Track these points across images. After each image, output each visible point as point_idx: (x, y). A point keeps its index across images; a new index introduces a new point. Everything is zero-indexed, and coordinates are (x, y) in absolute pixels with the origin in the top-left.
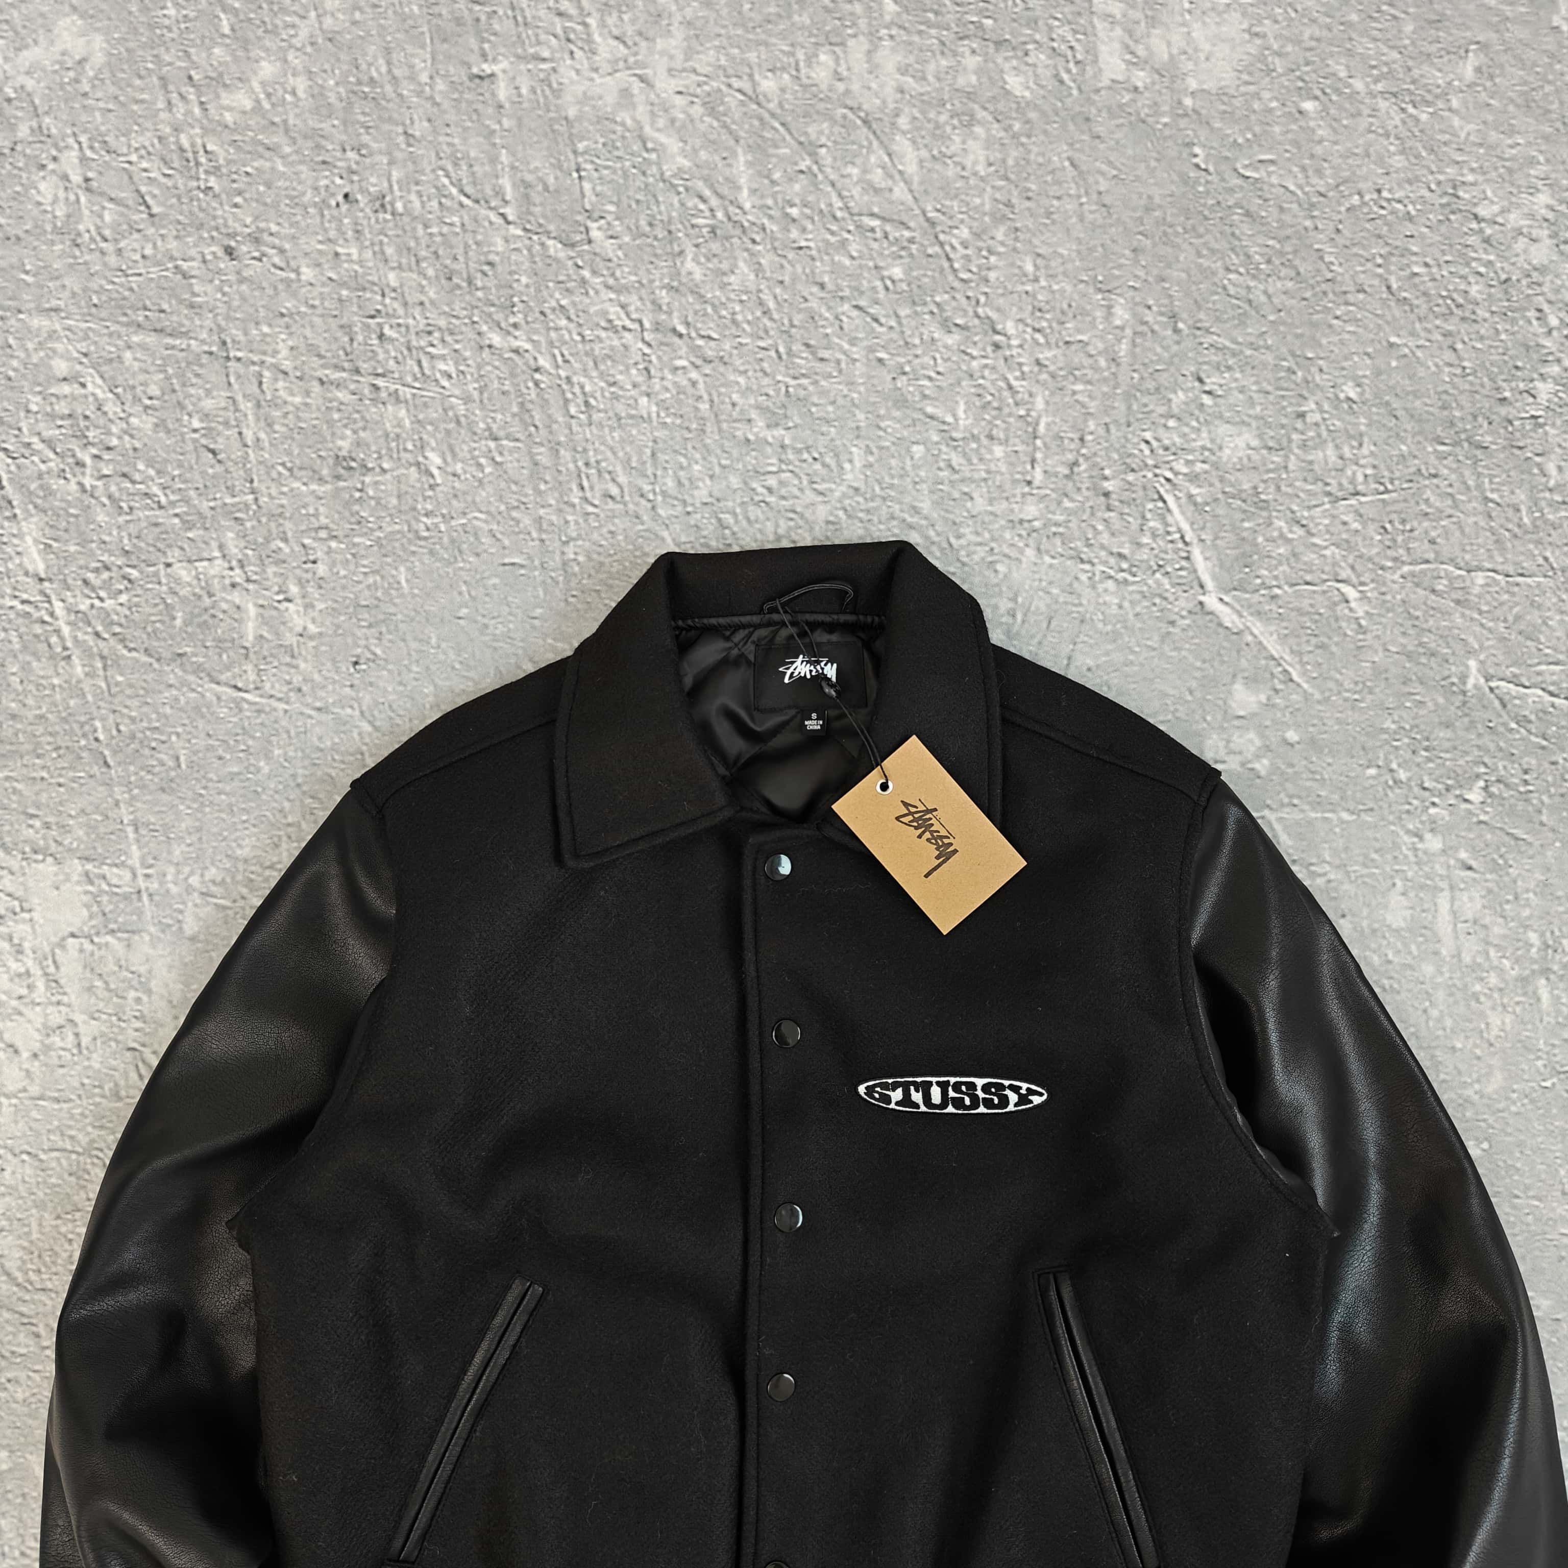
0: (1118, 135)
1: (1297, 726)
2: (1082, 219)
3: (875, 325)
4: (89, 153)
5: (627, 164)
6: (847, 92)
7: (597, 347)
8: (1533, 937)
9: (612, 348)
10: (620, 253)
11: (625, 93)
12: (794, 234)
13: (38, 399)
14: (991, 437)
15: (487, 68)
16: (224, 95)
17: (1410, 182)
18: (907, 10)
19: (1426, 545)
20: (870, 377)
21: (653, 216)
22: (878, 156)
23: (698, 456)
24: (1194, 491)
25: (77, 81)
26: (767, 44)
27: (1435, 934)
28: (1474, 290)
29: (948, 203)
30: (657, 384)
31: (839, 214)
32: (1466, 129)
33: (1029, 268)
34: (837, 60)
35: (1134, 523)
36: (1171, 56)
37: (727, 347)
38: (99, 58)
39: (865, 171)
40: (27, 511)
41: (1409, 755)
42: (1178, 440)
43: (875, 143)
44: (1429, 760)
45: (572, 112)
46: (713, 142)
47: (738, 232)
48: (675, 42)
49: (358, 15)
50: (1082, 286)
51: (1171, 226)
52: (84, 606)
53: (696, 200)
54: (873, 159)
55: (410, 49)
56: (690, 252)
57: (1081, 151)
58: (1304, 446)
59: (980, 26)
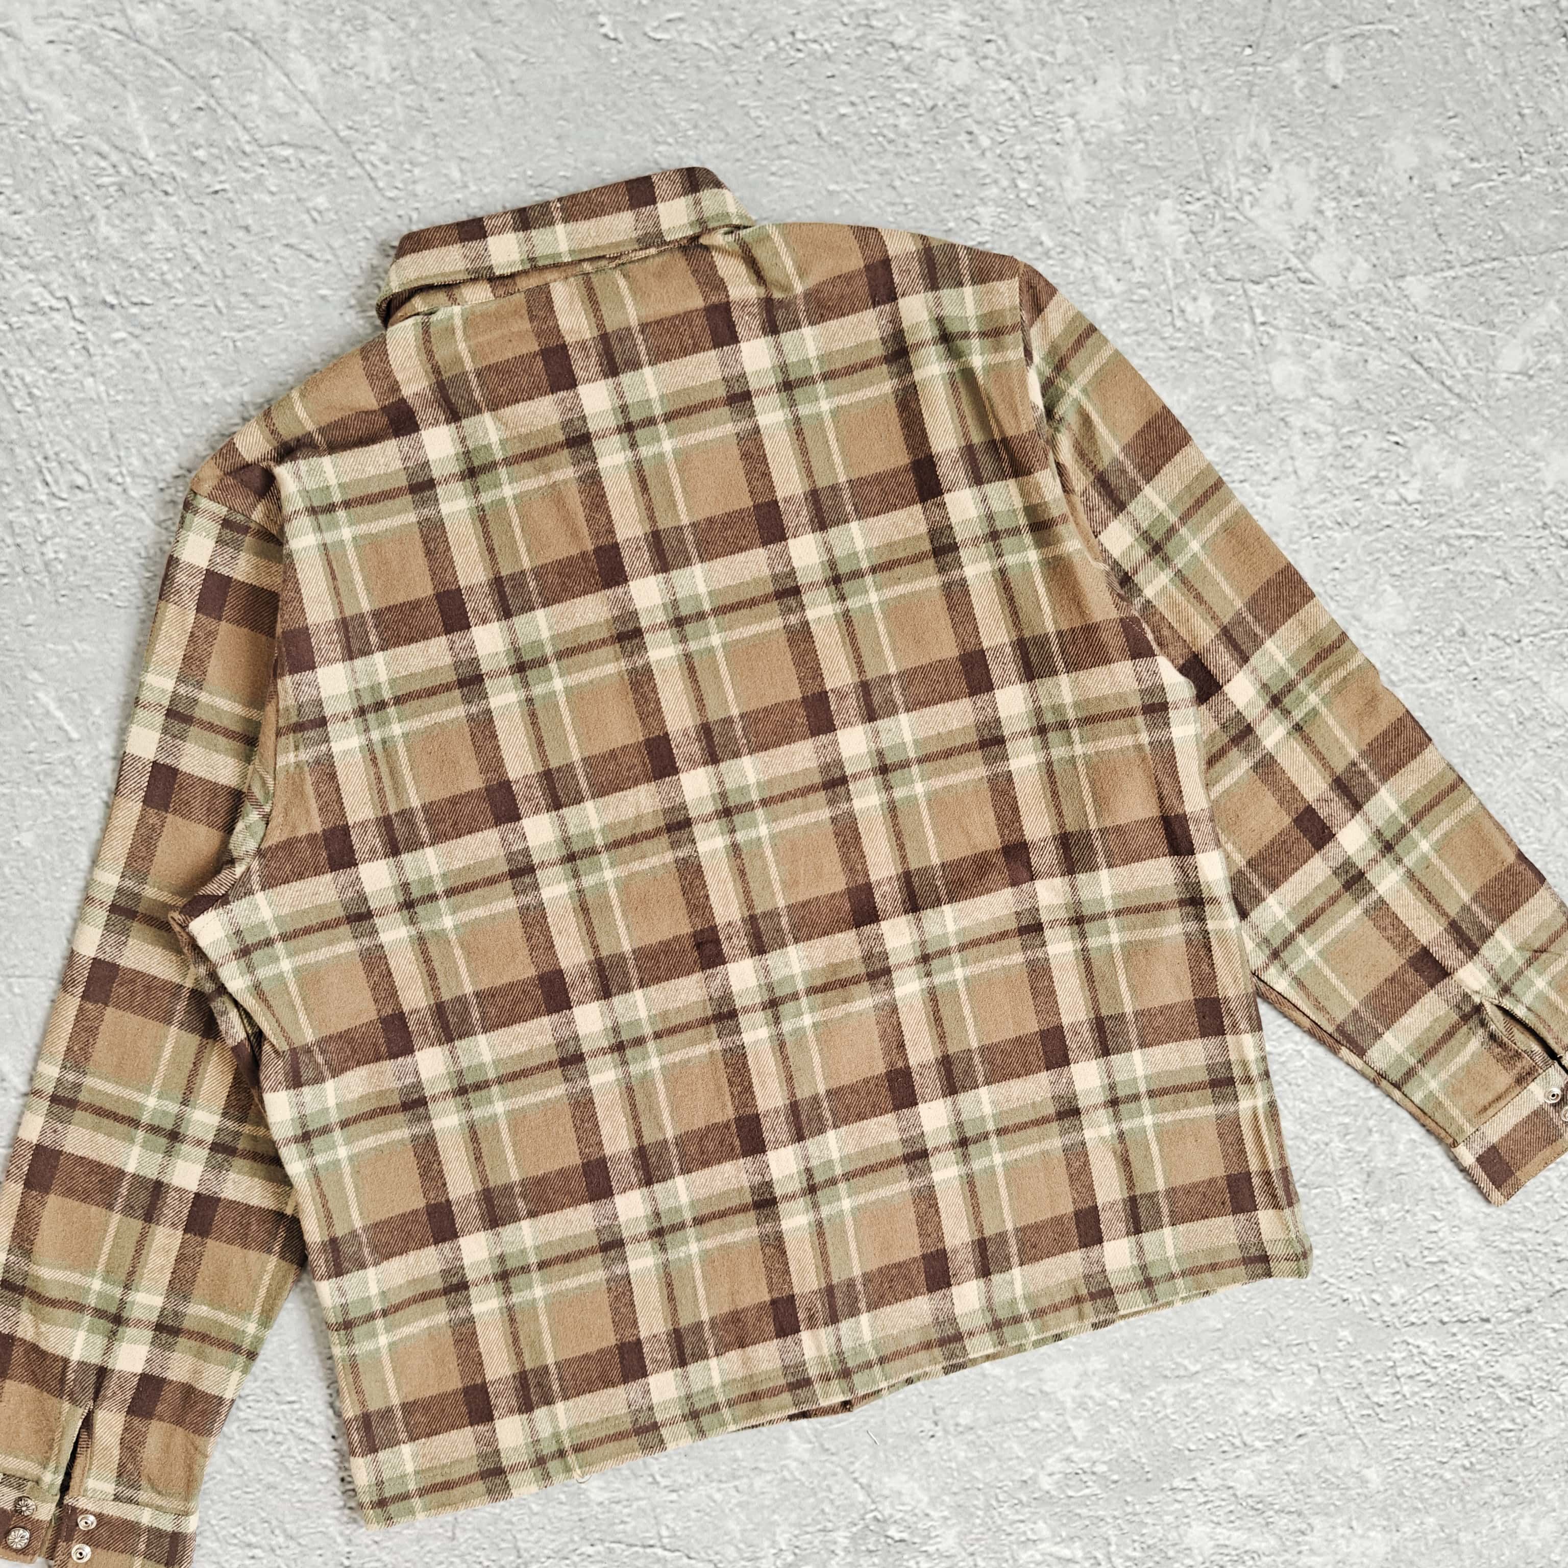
2: (499, 112)
3: (311, 261)
5: (13, 130)
6: (229, 12)
7: (28, 334)
9: (44, 332)
10: (28, 229)
12: (207, 178)
17: (822, 19)
21: (53, 183)
22: (275, 78)
23: (158, 429)
28: (903, 122)
29: (358, 118)
30: (99, 363)
31: (248, 149)
33: (456, 174)
37: (163, 310)
39: (265, 97)
43: (270, 65)
46: (99, 92)
47: (147, 185)
50: (512, 185)
51: (592, 105)
53: (96, 158)
54: (271, 83)
56: (102, 214)
57: (485, 39)
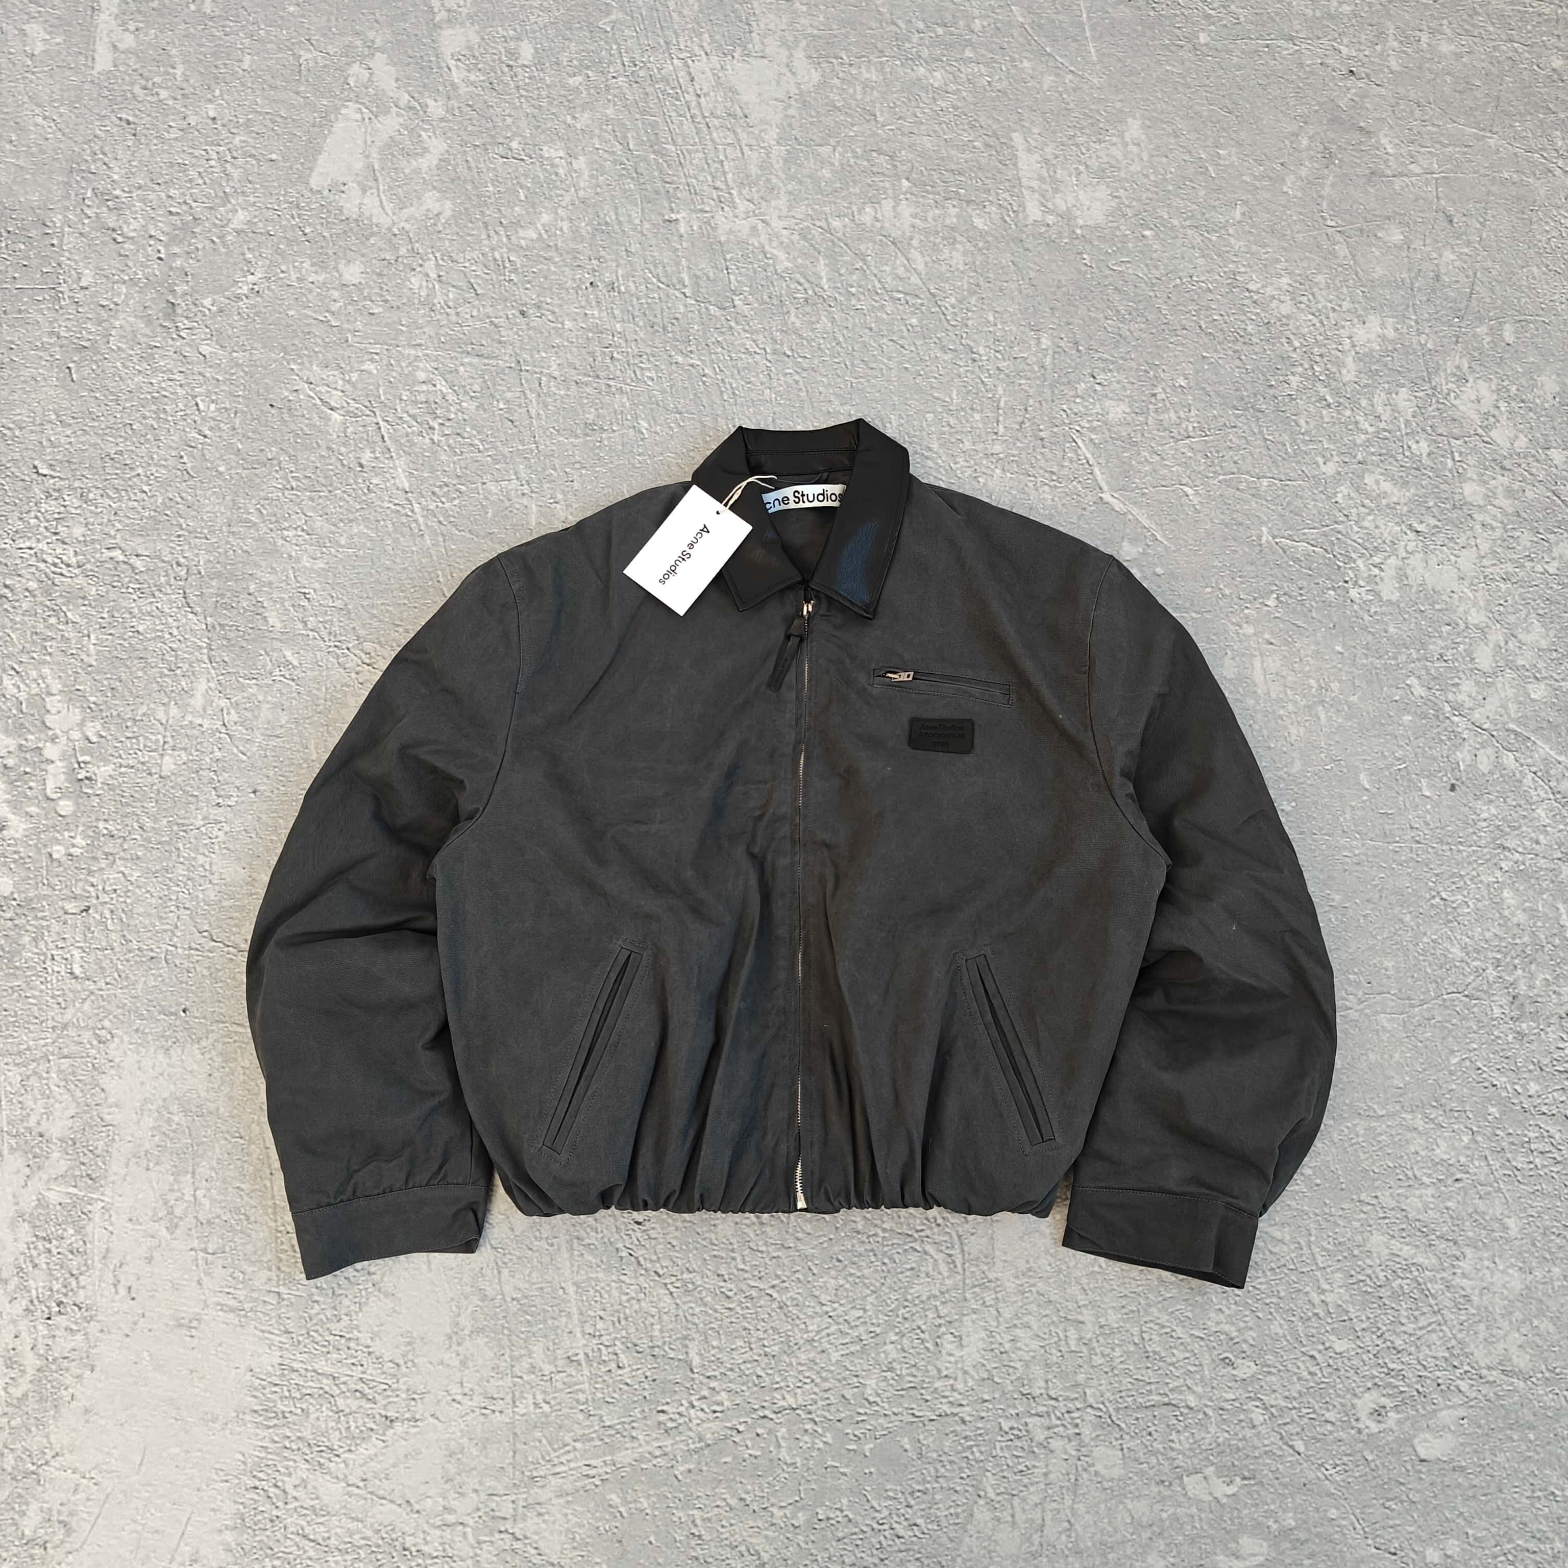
0: (1039, 249)
1: (1162, 566)
4: (441, 262)
8: (1313, 682)
11: (754, 229)
13: (408, 393)
14: (972, 409)
15: (674, 216)
16: (520, 231)
18: (915, 185)
19: (1232, 465)
20: (900, 378)
24: (1093, 437)
25: (435, 225)
26: (835, 203)
27: (1253, 682)
32: (1238, 244)
34: (876, 211)
35: (1059, 454)
36: (1068, 208)
38: (448, 213)
40: (398, 454)
41: (1230, 581)
42: (1082, 409)
44: (1242, 583)
45: (723, 239)
48: (782, 202)
49: (598, 190)
52: (432, 506)
55: (629, 207)
58: (1156, 411)
59: (957, 193)
